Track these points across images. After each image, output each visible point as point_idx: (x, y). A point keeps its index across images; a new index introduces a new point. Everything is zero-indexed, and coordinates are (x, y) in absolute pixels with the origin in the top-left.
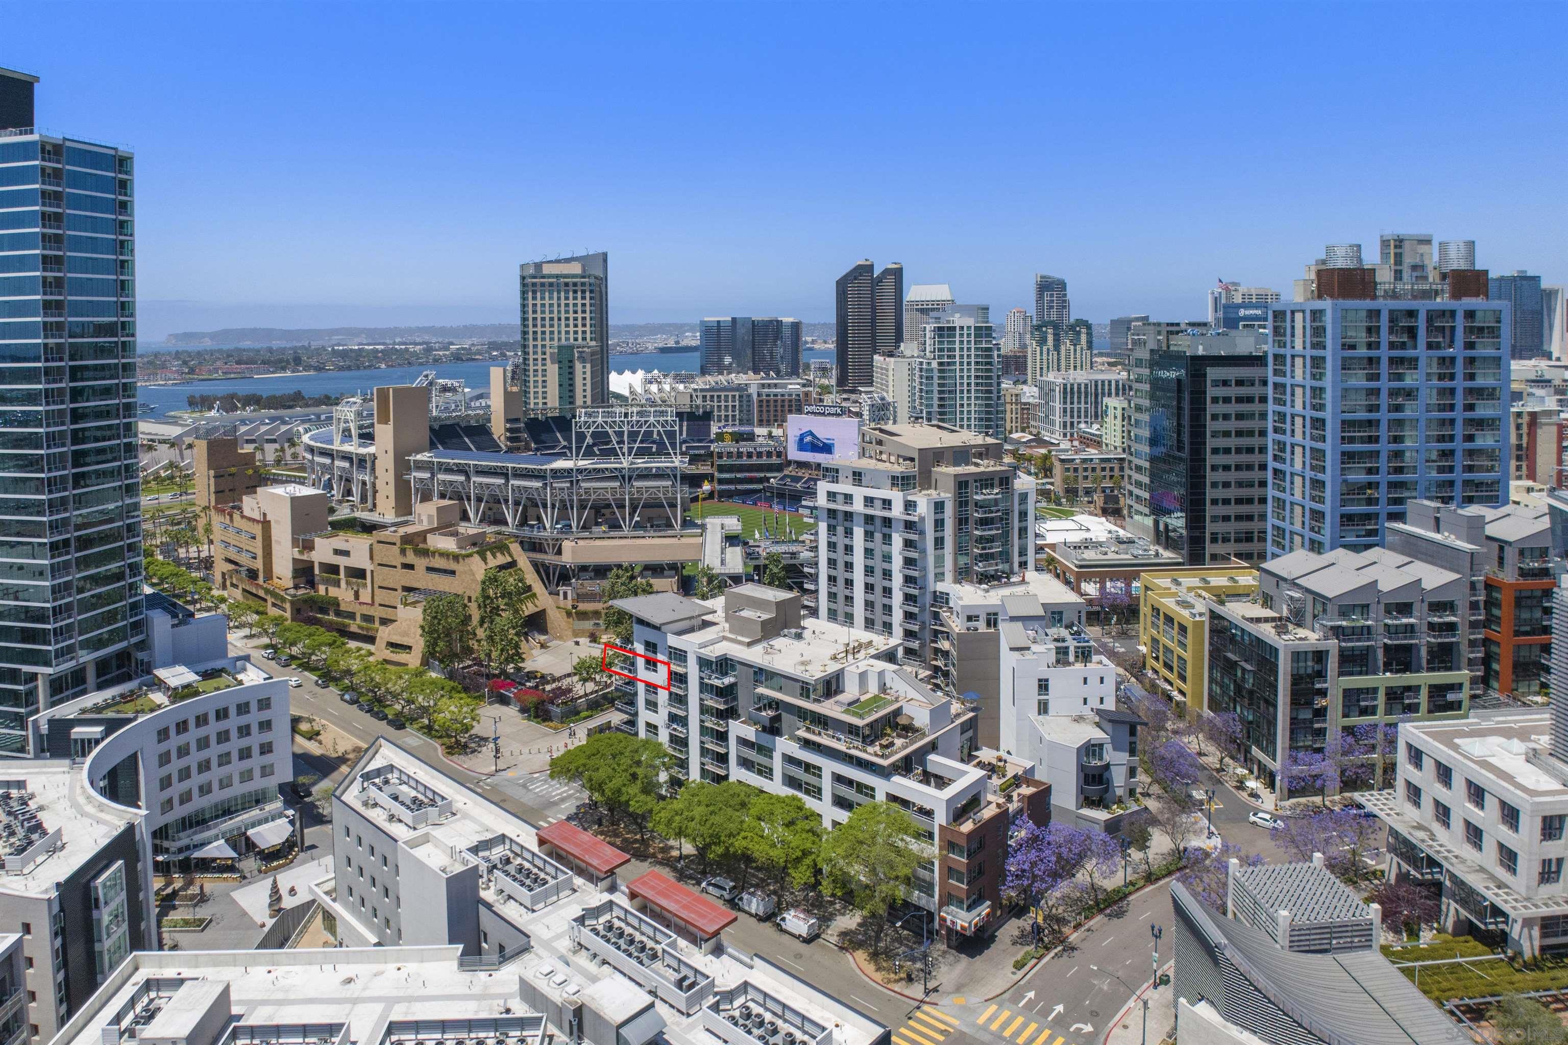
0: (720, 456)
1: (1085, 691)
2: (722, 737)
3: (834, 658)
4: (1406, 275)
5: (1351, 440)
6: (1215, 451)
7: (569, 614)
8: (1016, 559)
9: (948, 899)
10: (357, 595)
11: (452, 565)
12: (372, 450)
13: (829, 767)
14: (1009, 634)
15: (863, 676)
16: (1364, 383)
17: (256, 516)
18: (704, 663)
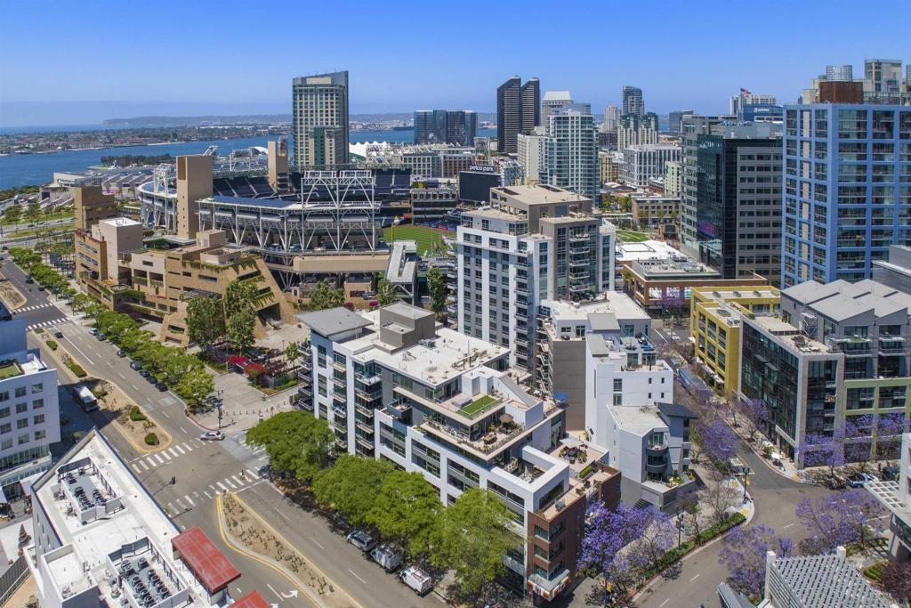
0: (415, 196)
1: (650, 388)
2: (370, 422)
3: (455, 366)
4: (883, 88)
5: (845, 201)
6: (743, 202)
7: (295, 306)
8: (601, 283)
9: (534, 568)
10: (157, 292)
11: (214, 275)
12: (175, 196)
13: (446, 454)
14: (593, 343)
15: (476, 382)
16: (854, 161)
17: (99, 239)
18: (356, 365)
